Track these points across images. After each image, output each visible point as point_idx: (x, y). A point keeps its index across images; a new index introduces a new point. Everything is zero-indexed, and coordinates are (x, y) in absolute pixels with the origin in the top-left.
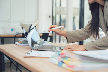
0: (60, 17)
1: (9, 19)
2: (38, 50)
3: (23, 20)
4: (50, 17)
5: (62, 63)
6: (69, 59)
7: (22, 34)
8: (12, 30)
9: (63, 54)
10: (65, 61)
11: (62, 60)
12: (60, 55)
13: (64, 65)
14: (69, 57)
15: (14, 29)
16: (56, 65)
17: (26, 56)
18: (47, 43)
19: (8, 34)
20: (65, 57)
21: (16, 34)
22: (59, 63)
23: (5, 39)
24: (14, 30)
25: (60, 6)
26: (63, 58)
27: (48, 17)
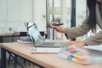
0: (53, 17)
1: (6, 20)
2: (41, 47)
3: (19, 20)
4: (44, 16)
5: (71, 57)
6: (79, 53)
7: (19, 34)
8: (10, 29)
9: (72, 49)
10: (74, 55)
11: (71, 54)
12: (68, 50)
13: (74, 59)
14: (79, 52)
15: (12, 28)
16: (65, 59)
17: (33, 52)
18: (47, 40)
19: (6, 33)
20: (75, 51)
21: (13, 33)
22: (68, 57)
23: (4, 38)
24: (12, 30)
25: (53, 6)
26: (72, 52)
27: (43, 16)
